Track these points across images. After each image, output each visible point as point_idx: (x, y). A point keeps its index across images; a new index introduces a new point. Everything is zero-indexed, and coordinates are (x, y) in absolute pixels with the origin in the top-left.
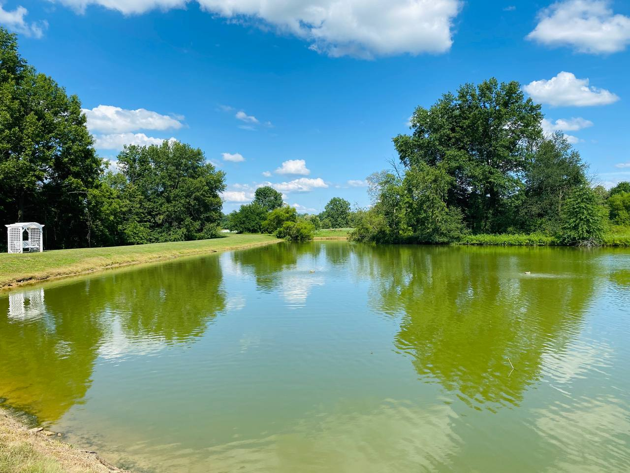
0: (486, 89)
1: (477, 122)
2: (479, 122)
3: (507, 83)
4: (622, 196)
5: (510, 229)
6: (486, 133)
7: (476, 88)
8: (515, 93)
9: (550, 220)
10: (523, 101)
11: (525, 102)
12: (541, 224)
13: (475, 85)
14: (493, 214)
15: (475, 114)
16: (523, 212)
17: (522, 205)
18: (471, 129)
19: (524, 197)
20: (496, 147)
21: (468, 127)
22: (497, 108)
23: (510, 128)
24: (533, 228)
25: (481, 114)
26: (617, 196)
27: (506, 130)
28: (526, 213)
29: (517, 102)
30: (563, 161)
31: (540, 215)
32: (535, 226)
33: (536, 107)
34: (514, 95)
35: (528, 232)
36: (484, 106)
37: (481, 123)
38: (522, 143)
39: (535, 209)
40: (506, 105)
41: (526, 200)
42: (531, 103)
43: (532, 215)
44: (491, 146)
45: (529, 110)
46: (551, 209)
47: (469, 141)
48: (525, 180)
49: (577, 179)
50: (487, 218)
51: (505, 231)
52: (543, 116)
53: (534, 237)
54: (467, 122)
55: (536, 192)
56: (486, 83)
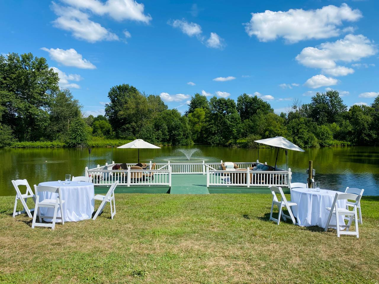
0: (26, 58)
1: (21, 77)
2: (22, 77)
3: (39, 57)
4: (99, 122)
5: (41, 139)
6: (26, 83)
7: (20, 56)
8: (44, 64)
9: (63, 134)
10: (48, 69)
11: (50, 70)
12: (59, 136)
13: (19, 55)
14: (31, 130)
15: (19, 72)
16: (48, 130)
17: (49, 126)
18: (16, 80)
19: (49, 122)
20: (33, 93)
21: (15, 78)
22: (33, 70)
23: (41, 83)
24: (54, 138)
25: (23, 73)
26: (97, 122)
27: (39, 84)
28: (50, 130)
29: (45, 69)
30: (70, 104)
31: (58, 131)
32: (55, 137)
33: (55, 74)
34: (43, 65)
35: (51, 140)
36: (25, 67)
37: (23, 78)
38: (48, 92)
39: (55, 128)
40: (38, 69)
41: (50, 123)
42: (52, 71)
43: (54, 131)
44: (30, 91)
45: (52, 75)
46: (63, 128)
47: (16, 87)
48: (50, 112)
49: (76, 113)
50: (28, 132)
51: (39, 140)
52: (59, 79)
53: (55, 143)
54: (14, 76)
55: (56, 119)
56: (26, 55)
